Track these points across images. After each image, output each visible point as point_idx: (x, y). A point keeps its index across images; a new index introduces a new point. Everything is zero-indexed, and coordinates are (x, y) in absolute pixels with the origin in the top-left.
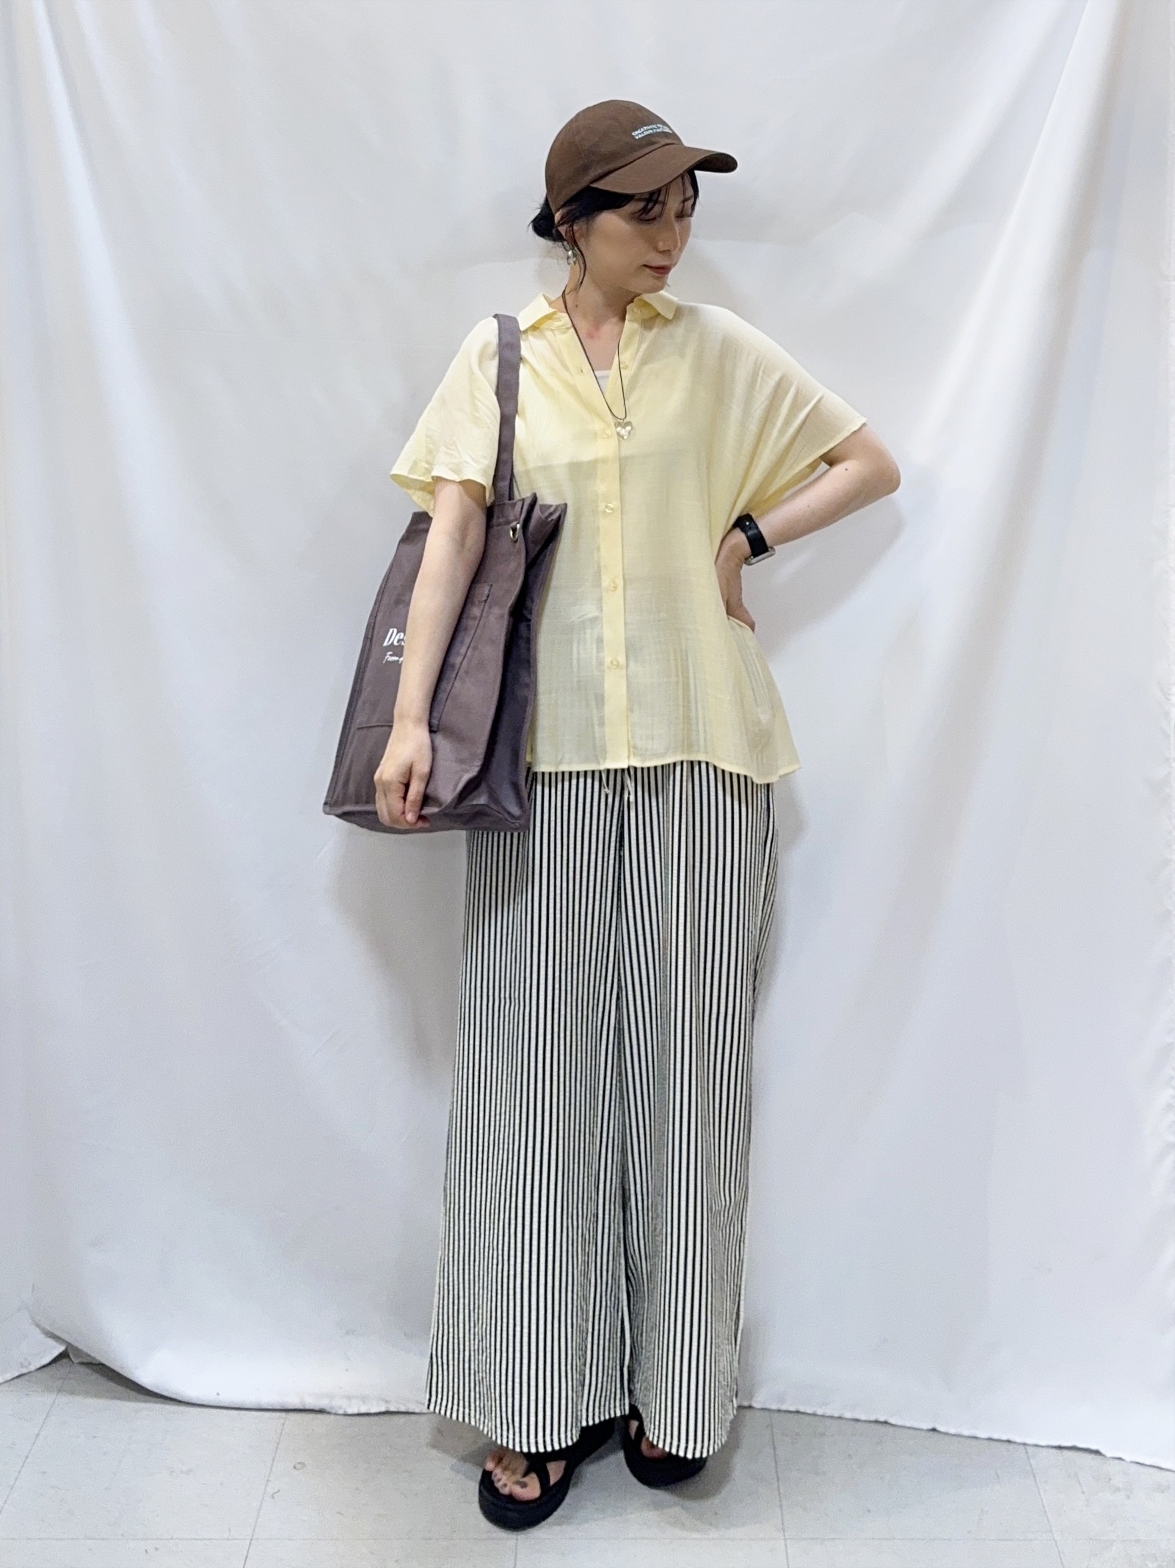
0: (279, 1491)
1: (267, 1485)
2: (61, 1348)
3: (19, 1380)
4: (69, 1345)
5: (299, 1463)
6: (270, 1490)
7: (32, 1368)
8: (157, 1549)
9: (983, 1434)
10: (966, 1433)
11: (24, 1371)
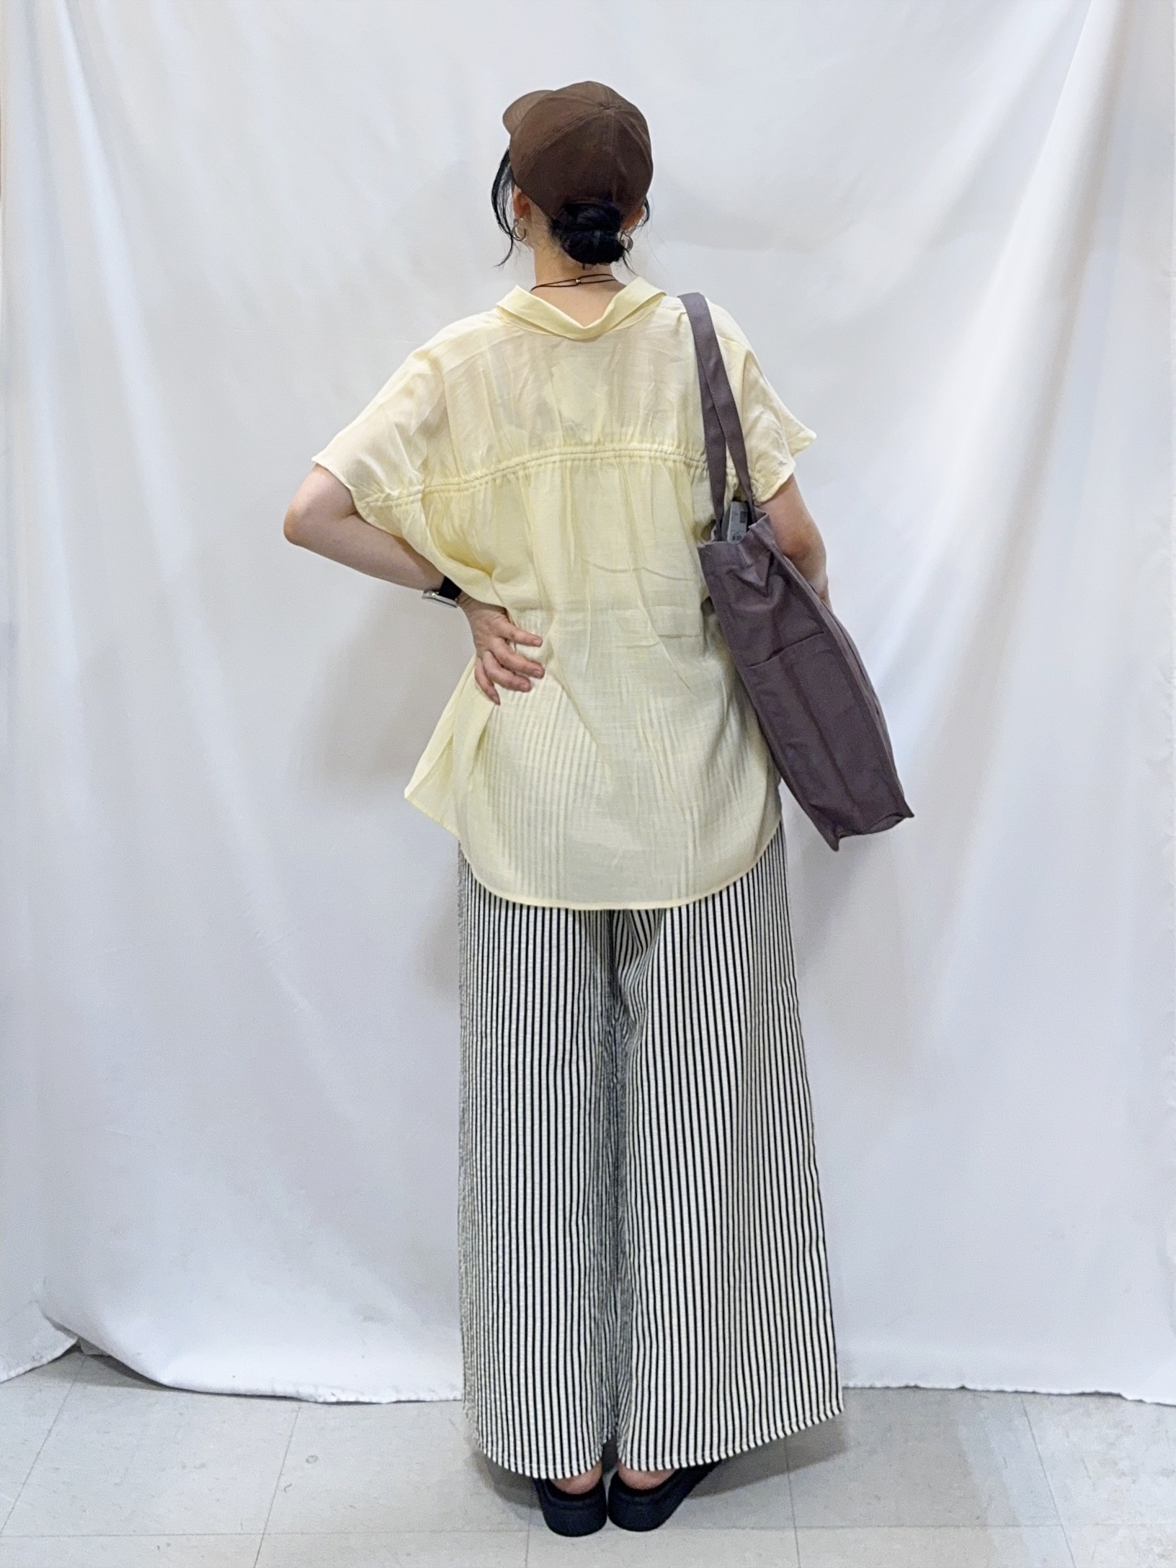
0: (291, 1485)
1: (279, 1478)
2: (70, 1342)
3: (30, 1374)
4: (80, 1339)
5: (312, 1457)
6: (283, 1485)
7: (45, 1361)
8: (169, 1545)
9: (1009, 1388)
10: (994, 1388)
11: (37, 1364)
